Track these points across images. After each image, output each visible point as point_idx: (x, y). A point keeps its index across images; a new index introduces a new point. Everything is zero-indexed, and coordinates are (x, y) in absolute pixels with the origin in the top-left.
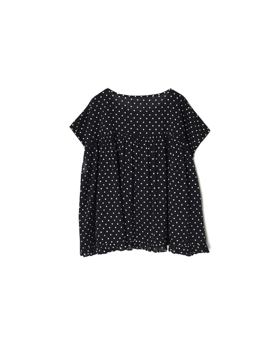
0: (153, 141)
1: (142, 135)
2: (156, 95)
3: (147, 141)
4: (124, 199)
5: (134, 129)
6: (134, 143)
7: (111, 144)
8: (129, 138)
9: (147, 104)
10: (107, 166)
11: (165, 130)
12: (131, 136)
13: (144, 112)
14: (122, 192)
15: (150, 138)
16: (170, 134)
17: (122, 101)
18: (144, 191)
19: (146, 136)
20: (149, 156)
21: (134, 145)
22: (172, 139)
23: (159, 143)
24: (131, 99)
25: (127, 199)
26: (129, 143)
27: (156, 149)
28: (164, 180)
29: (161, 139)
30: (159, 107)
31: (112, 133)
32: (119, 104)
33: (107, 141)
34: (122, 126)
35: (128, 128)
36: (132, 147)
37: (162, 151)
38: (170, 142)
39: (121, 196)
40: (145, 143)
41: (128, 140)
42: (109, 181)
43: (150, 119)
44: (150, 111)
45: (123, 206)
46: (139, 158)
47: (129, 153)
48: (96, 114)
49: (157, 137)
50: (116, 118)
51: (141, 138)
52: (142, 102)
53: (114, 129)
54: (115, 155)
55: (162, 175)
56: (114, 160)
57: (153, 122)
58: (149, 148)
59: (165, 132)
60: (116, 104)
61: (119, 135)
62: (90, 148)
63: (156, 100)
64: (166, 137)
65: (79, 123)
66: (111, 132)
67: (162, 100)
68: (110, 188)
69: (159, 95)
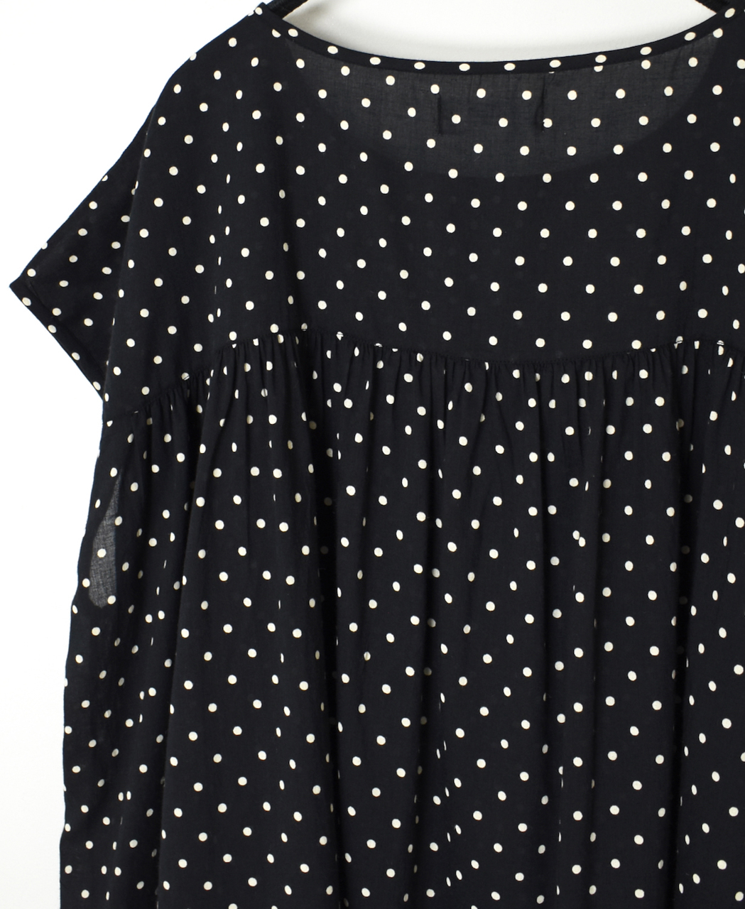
0: (583, 403)
1: (503, 359)
2: (624, 58)
3: (542, 404)
4: (352, 811)
5: (448, 310)
6: (445, 416)
7: (273, 419)
8: (408, 378)
9: (548, 123)
10: (246, 577)
11: (682, 318)
12: (420, 357)
13: (524, 182)
14: (339, 761)
15: (566, 379)
16: (721, 351)
17: (366, 103)
18: (502, 771)
19: (532, 361)
20: (552, 510)
21: (440, 424)
22: (734, 397)
23: (629, 422)
24: (435, 89)
25: (375, 817)
26: (403, 412)
27: (610, 464)
28: (657, 705)
29: (645, 392)
30: (643, 149)
31: (281, 339)
32: (344, 125)
33: (250, 394)
34: (362, 287)
35: (405, 299)
36: (432, 444)
37: (648, 484)
38: (713, 416)
39: (336, 794)
40: (525, 414)
41: (399, 388)
42: (254, 678)
43: (569, 234)
44: (570, 180)
45: (348, 858)
46: (475, 524)
47: (405, 483)
48: (180, 195)
49: (615, 375)
50: (321, 225)
51: (497, 378)
52: (514, 109)
53: (304, 309)
54: (298, 498)
55: (643, 663)
56: (295, 538)
57: (591, 262)
58: (551, 457)
59: (680, 339)
60: (323, 119)
61: (336, 346)
62: (130, 439)
63: (621, 94)
64: (685, 370)
65: (73, 259)
66: (274, 328)
67: (669, 91)
68: (259, 728)
69: (646, 51)
